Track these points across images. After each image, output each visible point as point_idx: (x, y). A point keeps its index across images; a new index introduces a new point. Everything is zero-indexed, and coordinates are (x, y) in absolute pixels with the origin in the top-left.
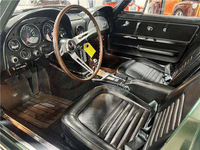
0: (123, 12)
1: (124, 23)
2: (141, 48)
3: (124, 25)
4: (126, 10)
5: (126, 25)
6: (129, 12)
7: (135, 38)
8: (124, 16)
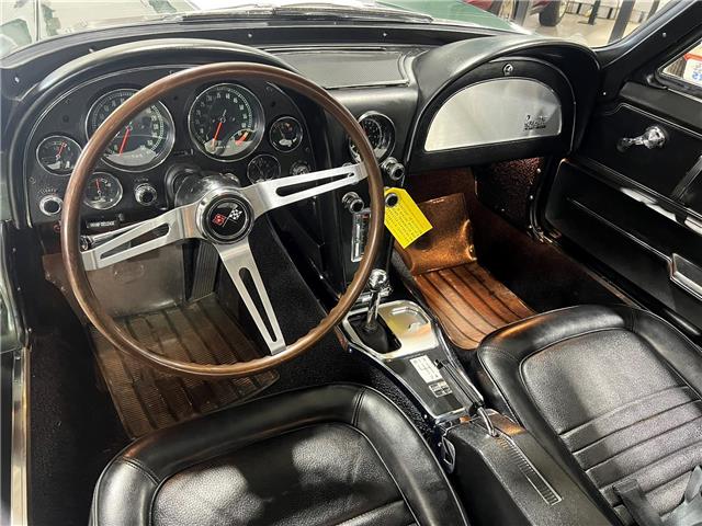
0: (653, 80)
1: (642, 132)
2: (677, 273)
3: (640, 141)
4: (670, 70)
5: (646, 142)
6: (682, 84)
7: (672, 217)
8: (649, 99)
